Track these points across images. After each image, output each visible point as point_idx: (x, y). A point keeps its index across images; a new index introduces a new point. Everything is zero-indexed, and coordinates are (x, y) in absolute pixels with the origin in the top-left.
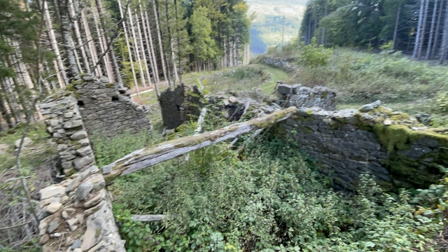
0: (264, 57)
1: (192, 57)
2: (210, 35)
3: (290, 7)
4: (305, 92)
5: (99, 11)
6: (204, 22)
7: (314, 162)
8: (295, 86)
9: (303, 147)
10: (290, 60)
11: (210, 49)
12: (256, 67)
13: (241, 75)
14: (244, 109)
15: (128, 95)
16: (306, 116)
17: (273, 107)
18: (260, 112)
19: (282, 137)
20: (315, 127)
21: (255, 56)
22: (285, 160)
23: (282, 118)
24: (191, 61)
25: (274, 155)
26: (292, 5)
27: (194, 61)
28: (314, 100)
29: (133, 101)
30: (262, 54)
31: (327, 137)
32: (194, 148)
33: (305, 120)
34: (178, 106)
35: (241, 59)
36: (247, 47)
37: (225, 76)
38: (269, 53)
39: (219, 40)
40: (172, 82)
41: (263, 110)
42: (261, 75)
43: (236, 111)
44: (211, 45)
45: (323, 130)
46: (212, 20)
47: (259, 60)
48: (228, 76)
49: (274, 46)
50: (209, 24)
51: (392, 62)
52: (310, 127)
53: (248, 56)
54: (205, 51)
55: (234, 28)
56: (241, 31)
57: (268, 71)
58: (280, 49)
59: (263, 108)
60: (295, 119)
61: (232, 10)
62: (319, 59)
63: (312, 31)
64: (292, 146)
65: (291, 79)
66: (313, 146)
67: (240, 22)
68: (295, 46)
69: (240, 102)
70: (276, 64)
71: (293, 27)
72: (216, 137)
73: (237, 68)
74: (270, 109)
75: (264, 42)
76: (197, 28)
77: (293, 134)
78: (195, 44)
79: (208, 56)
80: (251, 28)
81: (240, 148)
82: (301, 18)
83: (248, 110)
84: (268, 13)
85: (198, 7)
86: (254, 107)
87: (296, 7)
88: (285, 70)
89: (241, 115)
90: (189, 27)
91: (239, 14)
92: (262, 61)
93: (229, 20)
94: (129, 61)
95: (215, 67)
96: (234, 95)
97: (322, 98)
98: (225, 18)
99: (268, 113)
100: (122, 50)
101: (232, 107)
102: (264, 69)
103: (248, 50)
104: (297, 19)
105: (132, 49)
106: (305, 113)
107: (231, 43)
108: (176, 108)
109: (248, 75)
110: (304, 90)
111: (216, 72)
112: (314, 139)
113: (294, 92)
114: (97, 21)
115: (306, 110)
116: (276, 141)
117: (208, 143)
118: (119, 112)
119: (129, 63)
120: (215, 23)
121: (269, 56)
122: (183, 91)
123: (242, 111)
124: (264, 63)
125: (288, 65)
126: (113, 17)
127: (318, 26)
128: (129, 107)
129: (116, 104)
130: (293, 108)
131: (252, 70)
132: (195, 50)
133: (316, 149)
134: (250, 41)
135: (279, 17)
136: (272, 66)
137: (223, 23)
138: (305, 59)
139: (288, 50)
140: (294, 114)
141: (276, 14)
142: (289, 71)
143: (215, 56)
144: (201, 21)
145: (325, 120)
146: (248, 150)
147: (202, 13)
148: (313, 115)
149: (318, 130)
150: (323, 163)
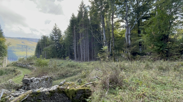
0: (16, 63)
4: (37, 80)
8: (32, 78)
10: (31, 64)
12: (12, 68)
16: (37, 93)
17: (20, 92)
18: (10, 97)
20: (42, 98)
23: (24, 98)
28: (42, 82)
31: (48, 101)
33: (37, 96)
35: (1, 64)
36: (6, 58)
38: (20, 61)
41: (12, 95)
42: (15, 72)
45: (46, 98)
47: (13, 64)
49: (23, 57)
51: (69, 63)
53: (6, 62)
57: (19, 70)
58: (25, 59)
62: (44, 63)
63: (41, 52)
65: (32, 73)
68: (33, 58)
70: (24, 66)
71: (32, 50)
75: (17, 55)
80: (8, 49)
84: (18, 43)
87: (33, 43)
97: (46, 81)
99: (17, 96)
102: (16, 69)
104: (34, 47)
109: (6, 72)
113: (32, 81)
115: (37, 90)
130: (30, 91)
131: (9, 70)
134: (7, 55)
135: (24, 46)
136: (21, 67)
138: (38, 64)
139: (30, 59)
140: (31, 94)
142: (31, 69)
145: (46, 93)
148: (40, 92)
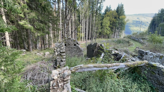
0: (131, 36)
1: (100, 33)
2: (109, 26)
3: (145, 18)
4: (152, 55)
5: (75, 17)
6: (107, 22)
7: (154, 88)
8: (147, 51)
9: (149, 80)
10: (143, 39)
11: (108, 31)
12: (127, 40)
13: (119, 42)
14: (121, 57)
15: (79, 44)
16: (153, 66)
17: (135, 58)
18: (129, 59)
19: (139, 73)
20: (157, 72)
21: (126, 35)
22: (139, 84)
23: (141, 65)
24: (100, 35)
25: (134, 80)
26: (146, 17)
27: (101, 35)
28: (156, 59)
29: (79, 46)
30: (130, 35)
31: (162, 78)
32: (100, 69)
33: (152, 68)
34: (93, 50)
35: (120, 36)
36: (123, 32)
37: (112, 41)
38: (133, 35)
39: (112, 28)
40: (92, 41)
41: (130, 59)
42: (129, 43)
43: (118, 57)
44: (108, 30)
45: (161, 74)
46: (111, 21)
47: (128, 37)
48: (113, 41)
49: (136, 32)
50: (109, 23)
52: (154, 71)
53: (123, 35)
54: (106, 32)
55: (119, 24)
56: (122, 25)
57: (132, 42)
58: (138, 34)
59: (131, 58)
60: (147, 67)
61: (119, 18)
62: (158, 40)
63: (155, 28)
64: (143, 78)
65: (143, 47)
66: (154, 81)
67: (122, 22)
68: (146, 33)
69: (120, 53)
70: (136, 40)
71: (145, 26)
72: (110, 67)
73: (118, 39)
74: (134, 59)
75: (131, 30)
76: (104, 24)
77: (145, 73)
78: (102, 29)
79: (107, 33)
80: (126, 25)
81: (118, 73)
82: (150, 23)
83: (123, 58)
84: (134, 20)
85: (106, 17)
86: (126, 57)
87: (147, 18)
88: (140, 42)
89: (120, 59)
90: (102, 23)
91: (122, 20)
92: (130, 37)
93: (117, 21)
94: (80, 33)
95: (109, 38)
96: (116, 50)
97: (159, 59)
98: (115, 21)
99: (133, 61)
100: (78, 29)
101: (116, 55)
102: (130, 41)
103: (124, 33)
104: (148, 23)
105: (81, 29)
106: (153, 65)
107: (116, 30)
108: (92, 51)
109: (122, 42)
110: (151, 54)
111: (109, 40)
112: (156, 78)
113: (146, 54)
114: (73, 20)
115: (153, 63)
116: (136, 74)
117: (106, 68)
118: (75, 49)
119: (79, 34)
120: (111, 22)
121: (133, 36)
122: (96, 45)
123: (120, 58)
124: (130, 38)
125: (142, 41)
126: (78, 19)
127: (158, 26)
128: (78, 48)
129: (75, 46)
130: (146, 61)
131: (125, 41)
132: (102, 31)
133: (156, 82)
134: (125, 30)
135: (139, 21)
136: (134, 40)
137: (114, 22)
138: (151, 40)
139: (142, 35)
140: (147, 64)
141: (138, 20)
142: (142, 43)
143: (109, 34)
144: (106, 22)
145: (162, 70)
146: (122, 75)
147: (107, 19)
148: (156, 66)
149: (158, 74)
150: (158, 89)
